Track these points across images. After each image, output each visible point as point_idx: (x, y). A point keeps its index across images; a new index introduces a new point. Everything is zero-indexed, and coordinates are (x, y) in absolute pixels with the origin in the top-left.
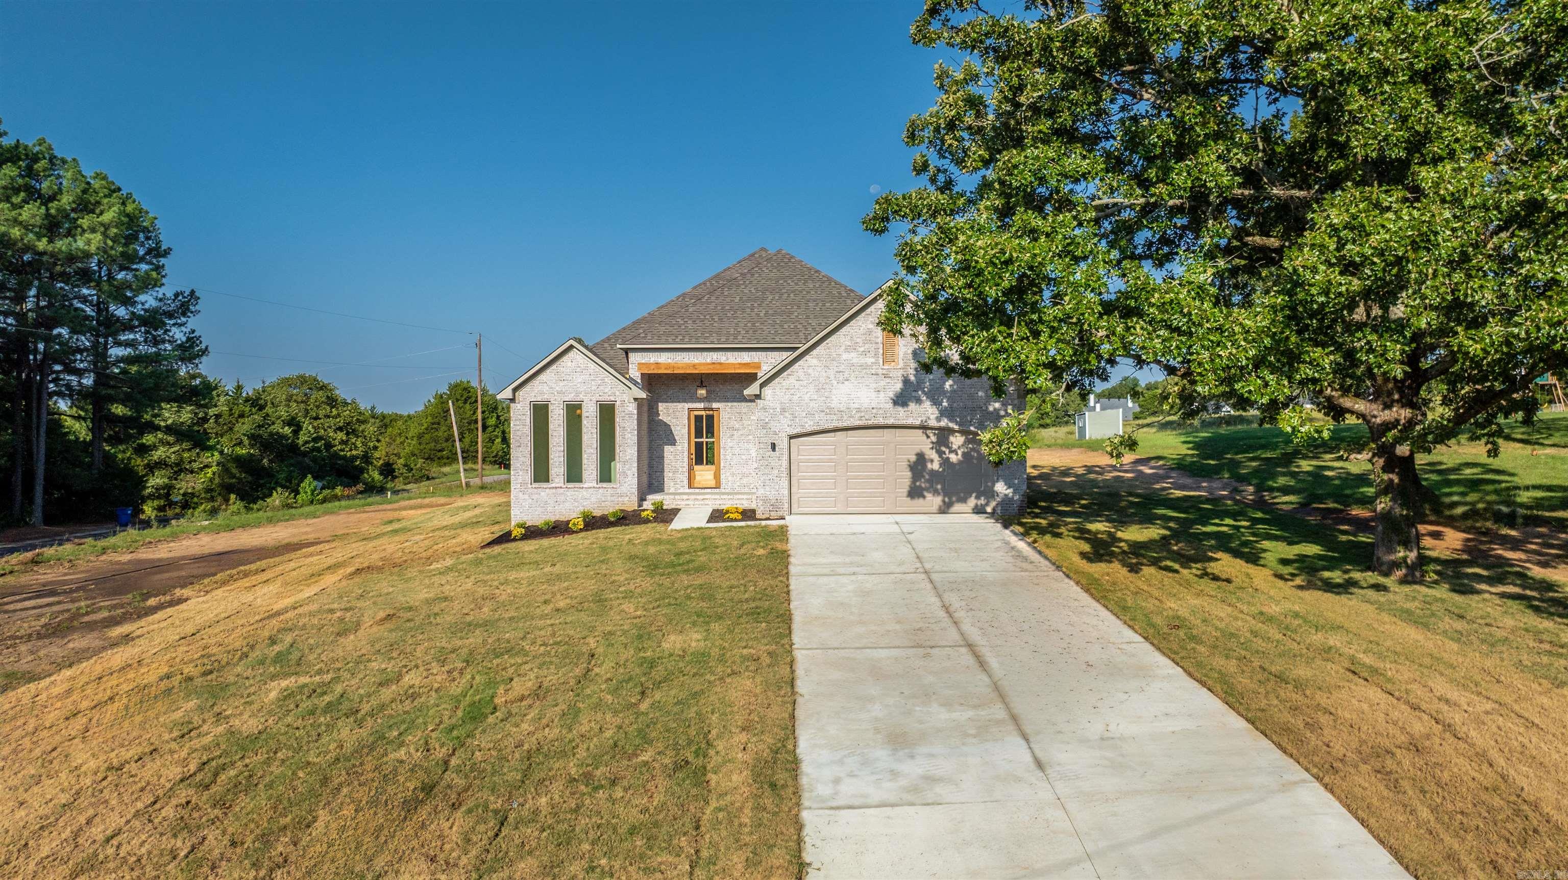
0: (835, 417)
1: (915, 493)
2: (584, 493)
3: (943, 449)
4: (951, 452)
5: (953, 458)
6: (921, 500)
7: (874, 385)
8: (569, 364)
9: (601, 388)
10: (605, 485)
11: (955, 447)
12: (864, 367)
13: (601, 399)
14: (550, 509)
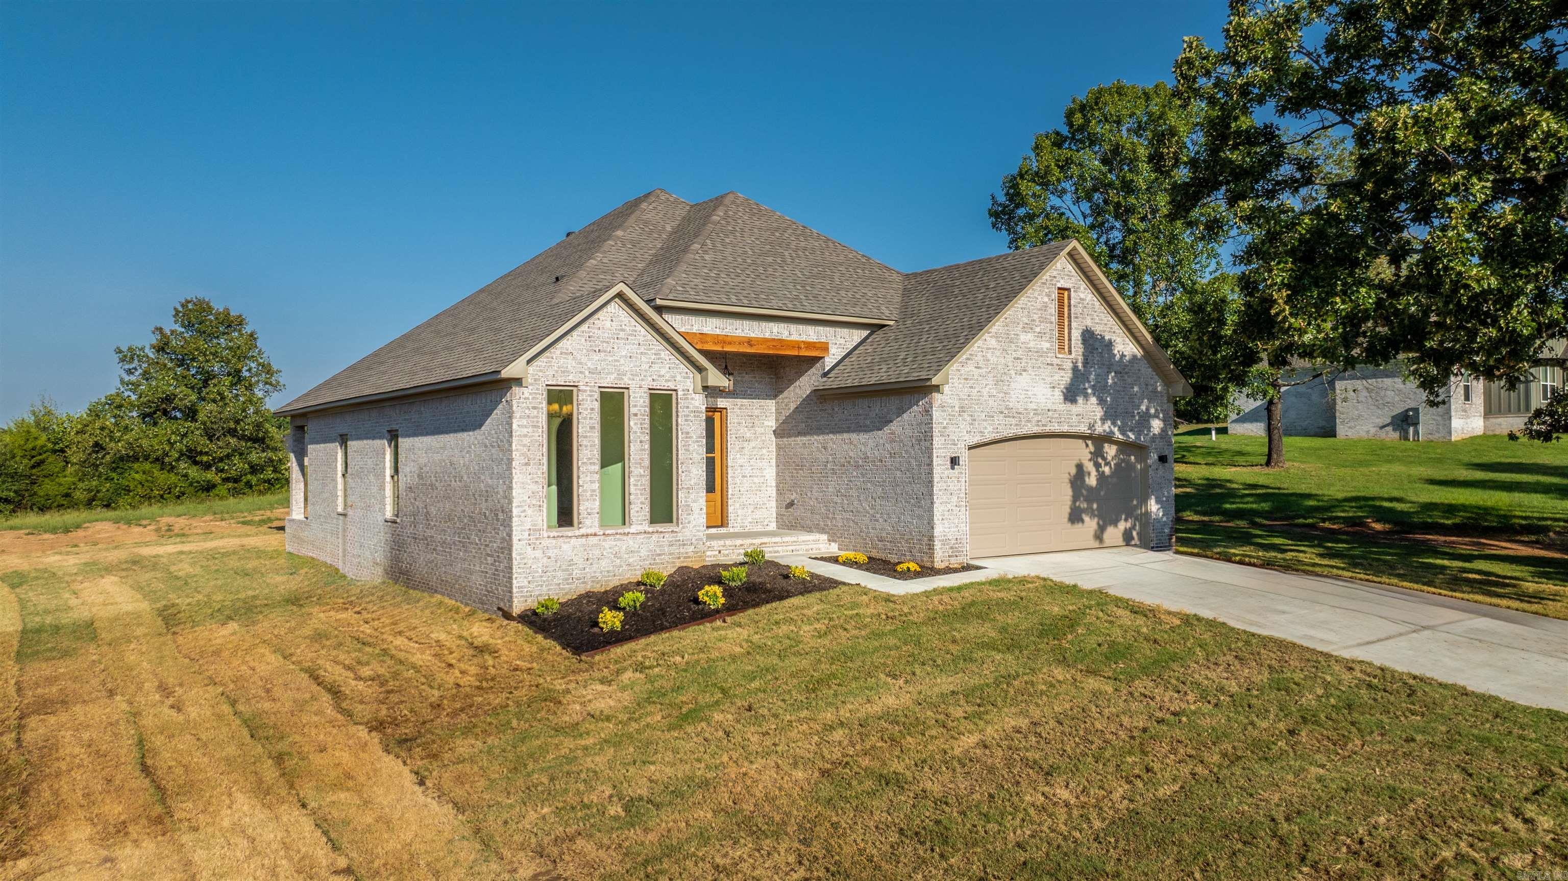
0: (1014, 421)
1: (1075, 517)
2: (630, 542)
3: (1100, 460)
4: (1106, 464)
5: (1107, 470)
6: (1080, 525)
7: (1049, 380)
8: (608, 324)
9: (656, 367)
10: (659, 527)
11: (1109, 458)
12: (1040, 353)
13: (655, 385)
14: (576, 573)
